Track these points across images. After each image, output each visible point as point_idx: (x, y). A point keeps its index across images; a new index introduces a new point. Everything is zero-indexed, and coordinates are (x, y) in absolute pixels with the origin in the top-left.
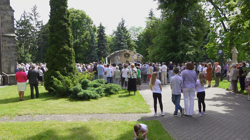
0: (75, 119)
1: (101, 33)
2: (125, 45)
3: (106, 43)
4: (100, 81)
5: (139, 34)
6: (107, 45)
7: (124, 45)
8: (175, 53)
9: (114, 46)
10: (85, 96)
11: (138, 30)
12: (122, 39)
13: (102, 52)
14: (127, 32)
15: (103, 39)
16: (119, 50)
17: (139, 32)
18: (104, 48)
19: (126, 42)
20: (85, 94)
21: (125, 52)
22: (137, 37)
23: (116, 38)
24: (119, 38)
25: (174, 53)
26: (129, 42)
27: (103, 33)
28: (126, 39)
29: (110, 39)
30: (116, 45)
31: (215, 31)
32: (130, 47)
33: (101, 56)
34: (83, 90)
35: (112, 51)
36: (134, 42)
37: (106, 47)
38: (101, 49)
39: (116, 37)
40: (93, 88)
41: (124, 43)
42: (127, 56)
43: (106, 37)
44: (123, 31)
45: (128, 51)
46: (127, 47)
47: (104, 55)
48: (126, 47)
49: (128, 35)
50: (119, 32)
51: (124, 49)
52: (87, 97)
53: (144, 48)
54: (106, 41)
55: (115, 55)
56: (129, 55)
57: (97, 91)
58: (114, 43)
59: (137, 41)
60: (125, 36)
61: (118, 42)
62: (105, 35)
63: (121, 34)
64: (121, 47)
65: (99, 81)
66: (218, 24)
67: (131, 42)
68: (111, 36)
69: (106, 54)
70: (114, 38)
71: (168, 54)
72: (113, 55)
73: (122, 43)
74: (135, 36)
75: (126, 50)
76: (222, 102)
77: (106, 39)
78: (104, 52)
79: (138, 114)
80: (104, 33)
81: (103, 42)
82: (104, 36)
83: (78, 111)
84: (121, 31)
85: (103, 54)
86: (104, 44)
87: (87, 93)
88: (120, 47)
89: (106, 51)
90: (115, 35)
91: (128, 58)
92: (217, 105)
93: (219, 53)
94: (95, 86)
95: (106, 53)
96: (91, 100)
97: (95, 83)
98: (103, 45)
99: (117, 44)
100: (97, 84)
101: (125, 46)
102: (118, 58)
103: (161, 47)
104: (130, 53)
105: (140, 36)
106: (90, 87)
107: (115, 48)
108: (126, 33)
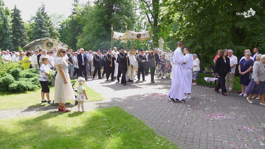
0: (18, 114)
1: (17, 18)
2: (47, 32)
3: (23, 30)
4: (33, 71)
5: (62, 22)
6: (25, 32)
7: (45, 32)
8: (109, 42)
9: (33, 34)
10: (20, 88)
11: (60, 17)
12: (43, 26)
13: (19, 40)
14: (49, 18)
15: (19, 25)
16: (40, 38)
17: (61, 19)
18: (21, 35)
19: (48, 29)
20: (19, 85)
21: (48, 41)
22: (60, 25)
23: (36, 25)
24: (40, 25)
25: (107, 42)
26: (51, 30)
27: (18, 17)
28: (48, 26)
29: (28, 25)
30: (36, 33)
31: (141, 22)
32: (53, 35)
33: (18, 44)
34: (16, 82)
35: (31, 39)
36: (57, 30)
37: (23, 34)
38: (17, 36)
39: (35, 23)
40: (27, 79)
41: (46, 30)
42: (50, 45)
43: (23, 23)
44: (44, 17)
45: (51, 40)
46: (50, 35)
47: (21, 44)
48: (48, 35)
49: (50, 22)
50: (39, 18)
51: (46, 37)
52: (22, 89)
53: (69, 37)
54: (23, 27)
55: (35, 44)
56: (52, 44)
57: (33, 81)
58: (33, 30)
59: (59, 29)
60: (46, 22)
61: (39, 29)
62: (21, 20)
63: (41, 21)
64: (43, 34)
65: (31, 71)
66: (143, 16)
67: (54, 30)
68: (29, 22)
69: (24, 43)
70: (32, 25)
71: (101, 42)
72: (33, 44)
73: (43, 31)
74: (58, 24)
75: (48, 38)
76: (163, 86)
77: (23, 25)
78: (22, 40)
79: (92, 102)
80: (20, 17)
81: (19, 28)
82: (20, 22)
83: (17, 106)
84: (41, 16)
85: (20, 42)
86: (21, 30)
87: (22, 84)
88: (41, 35)
89: (24, 39)
90: (34, 21)
91: (50, 48)
92: (159, 89)
93: (150, 42)
94: (28, 76)
95: (24, 41)
96: (27, 92)
97: (28, 73)
98: (19, 31)
99: (38, 31)
100: (31, 74)
101: (46, 34)
102: (39, 48)
103: (94, 35)
104: (53, 42)
105: (63, 24)
106: (22, 77)
107: (35, 35)
108: (47, 19)
